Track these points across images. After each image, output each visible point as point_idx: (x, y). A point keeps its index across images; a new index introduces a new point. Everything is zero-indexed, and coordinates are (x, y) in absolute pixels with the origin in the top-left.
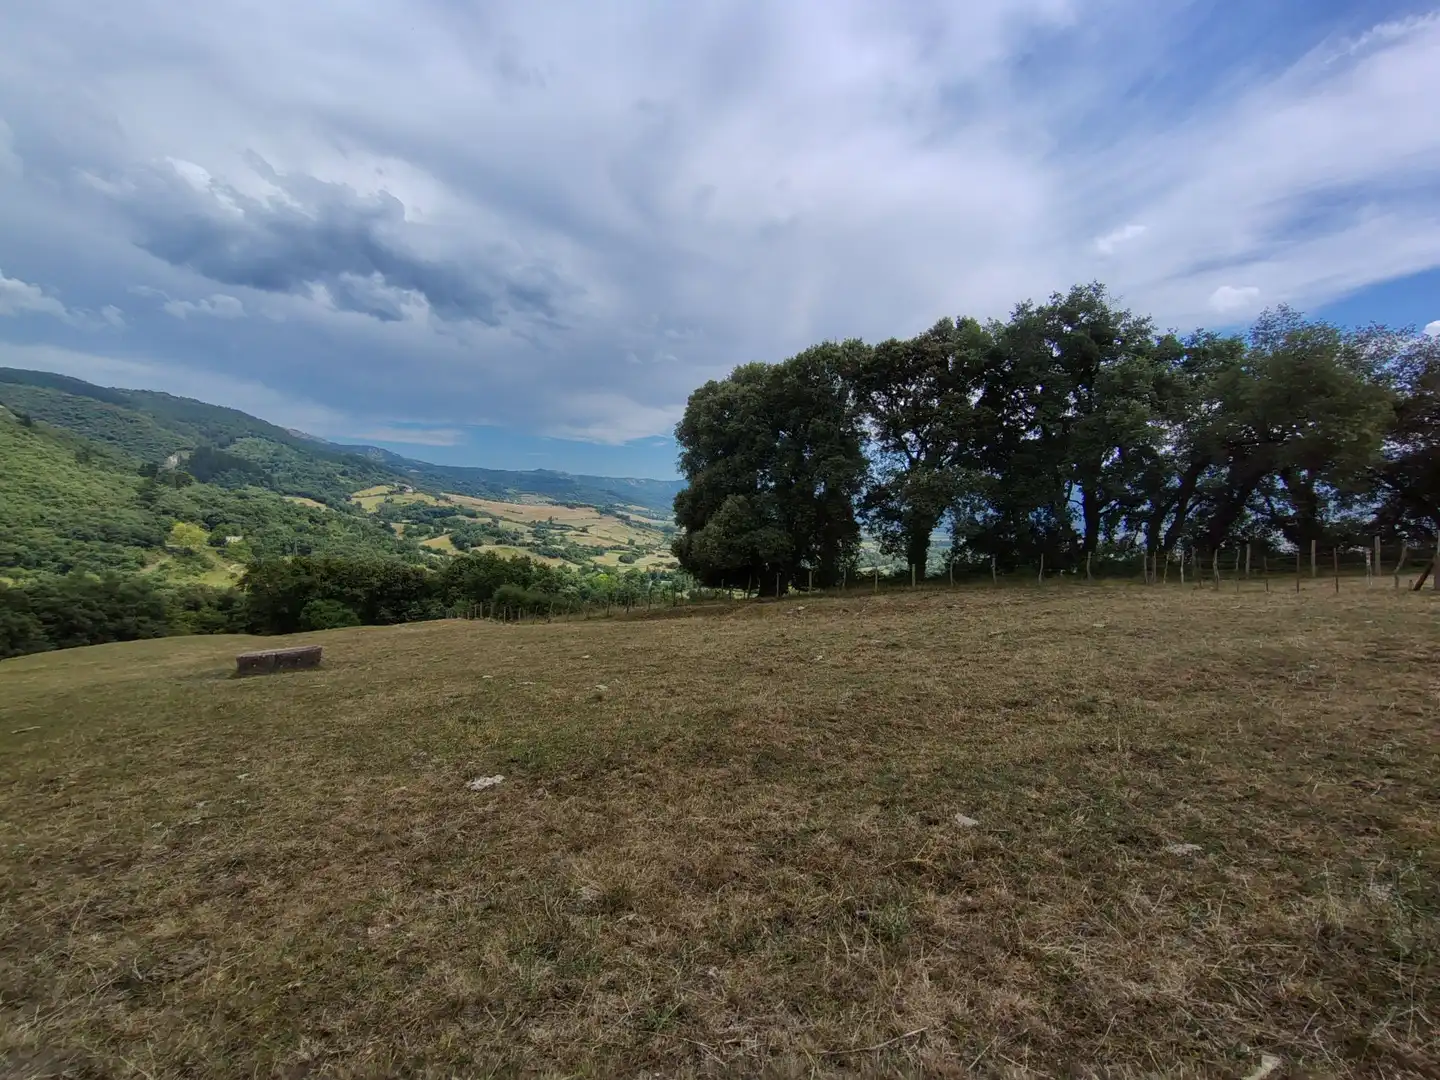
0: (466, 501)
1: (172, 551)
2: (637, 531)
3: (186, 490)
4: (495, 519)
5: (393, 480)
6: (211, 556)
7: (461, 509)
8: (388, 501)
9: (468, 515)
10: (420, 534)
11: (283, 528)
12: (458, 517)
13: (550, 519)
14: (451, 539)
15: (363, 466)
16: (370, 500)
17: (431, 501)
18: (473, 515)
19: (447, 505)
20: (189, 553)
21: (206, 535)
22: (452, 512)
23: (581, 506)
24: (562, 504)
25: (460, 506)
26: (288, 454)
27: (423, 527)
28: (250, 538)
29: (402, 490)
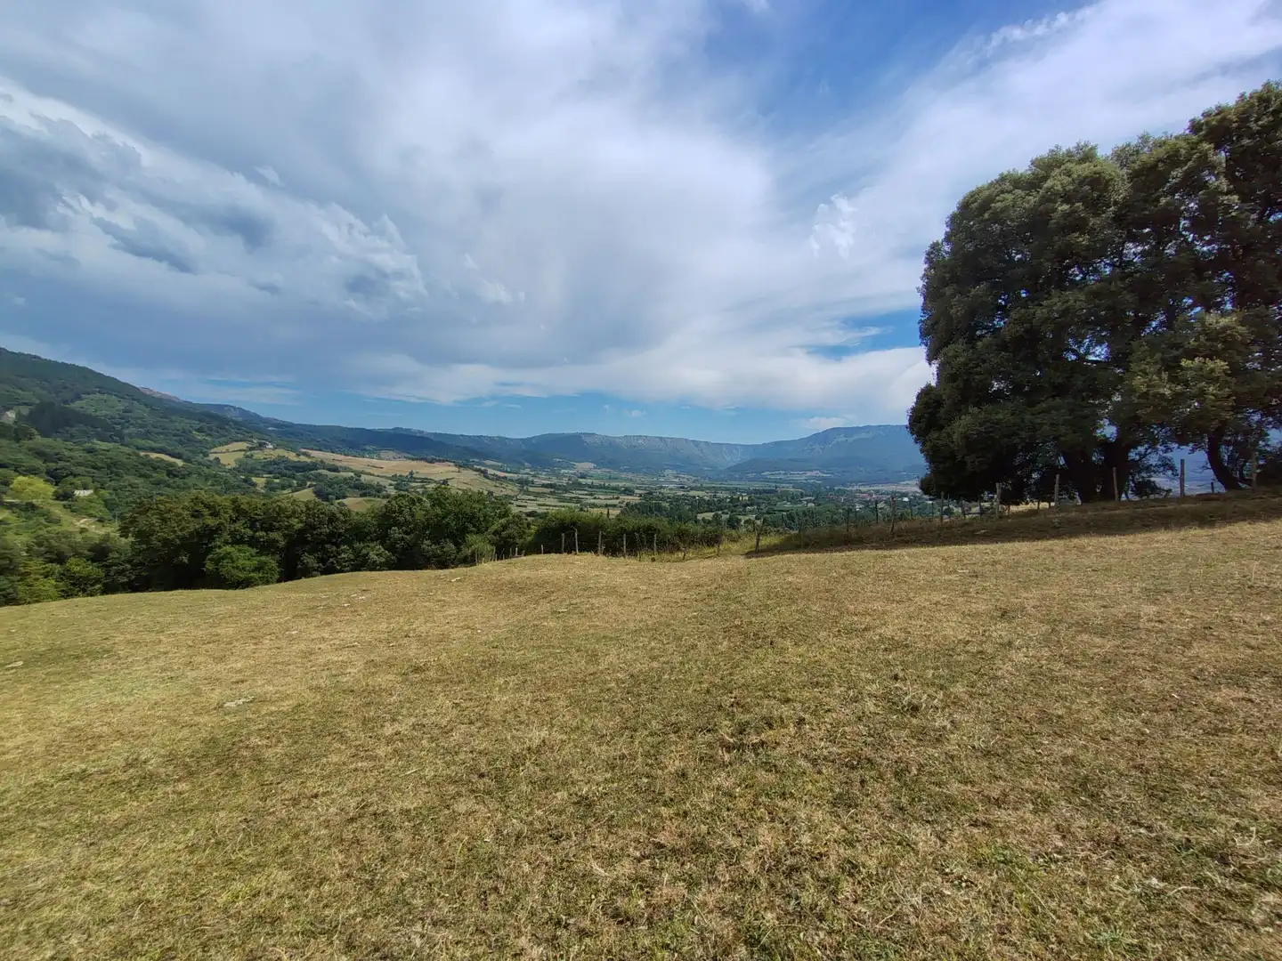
0: (327, 456)
1: (11, 506)
2: (494, 483)
3: (27, 443)
4: (358, 474)
5: (252, 437)
6: (57, 510)
7: (323, 465)
8: (247, 457)
9: (330, 470)
10: (283, 488)
11: (139, 481)
12: (319, 471)
13: (411, 473)
14: (315, 493)
15: (219, 423)
16: (229, 455)
17: (292, 456)
18: (335, 469)
19: (308, 460)
20: (31, 507)
21: (51, 489)
22: (314, 466)
23: (440, 461)
24: (421, 459)
25: (322, 462)
26: (141, 411)
27: (286, 481)
28: (102, 492)
29: (261, 446)
